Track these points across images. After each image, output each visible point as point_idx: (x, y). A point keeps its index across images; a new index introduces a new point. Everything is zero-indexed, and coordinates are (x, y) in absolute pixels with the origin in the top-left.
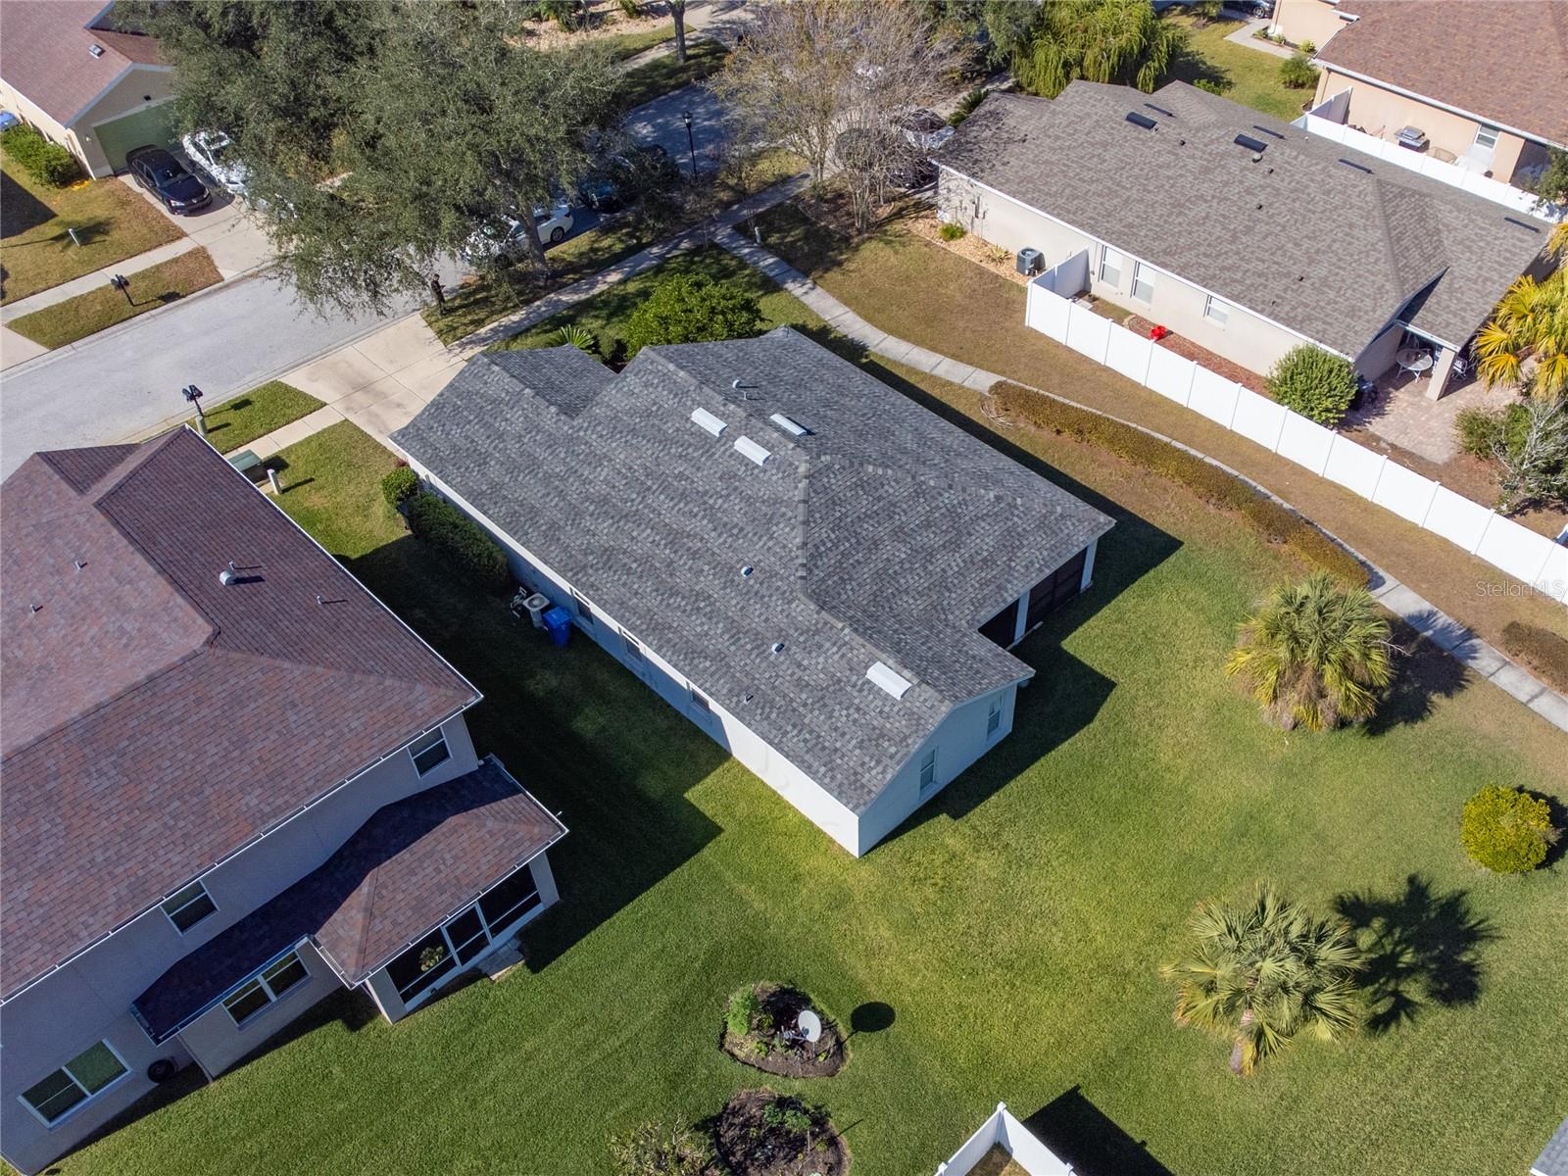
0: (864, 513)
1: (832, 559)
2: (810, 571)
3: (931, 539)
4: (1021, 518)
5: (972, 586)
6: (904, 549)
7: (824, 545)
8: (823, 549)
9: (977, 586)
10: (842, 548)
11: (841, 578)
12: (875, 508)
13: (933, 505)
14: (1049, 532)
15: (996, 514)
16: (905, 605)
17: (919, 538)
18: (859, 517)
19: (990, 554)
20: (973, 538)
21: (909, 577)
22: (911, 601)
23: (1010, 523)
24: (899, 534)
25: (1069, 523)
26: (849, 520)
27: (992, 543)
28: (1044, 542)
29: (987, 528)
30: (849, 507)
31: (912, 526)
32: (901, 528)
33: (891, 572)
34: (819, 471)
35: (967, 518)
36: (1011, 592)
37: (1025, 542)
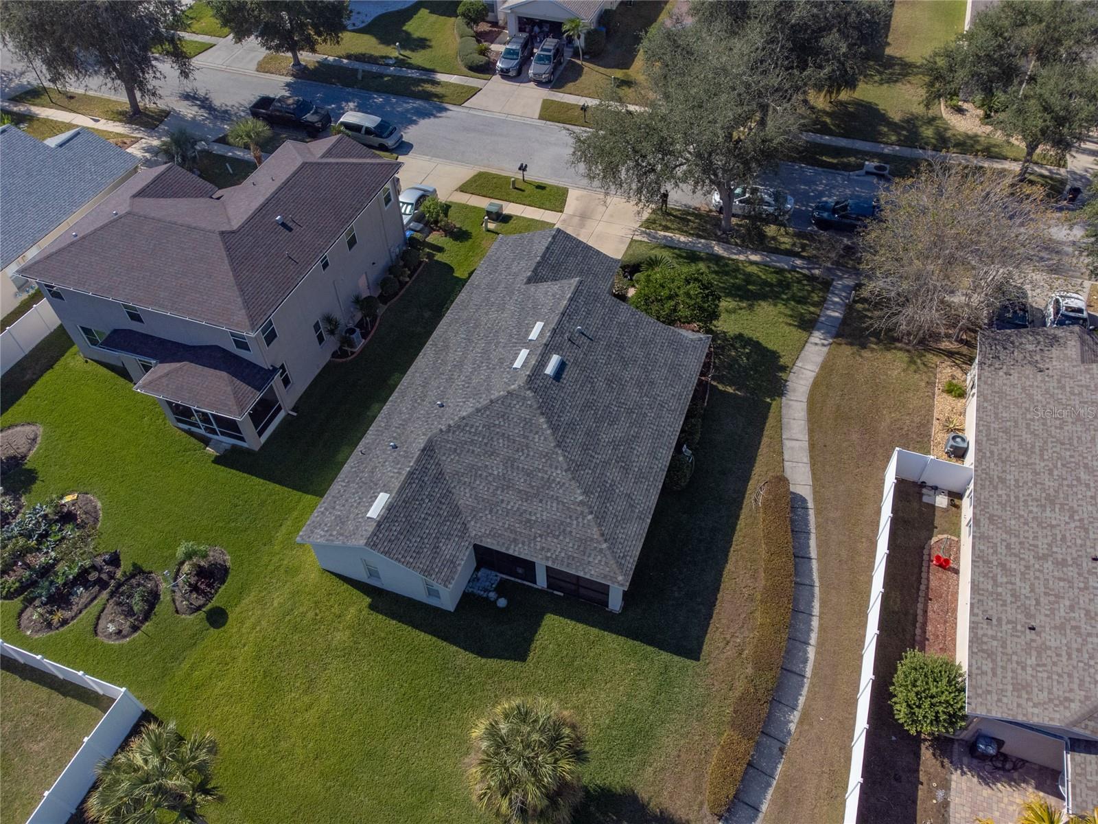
0: (509, 435)
1: (464, 437)
2: (448, 431)
3: (520, 482)
4: (577, 525)
5: (504, 523)
6: (500, 470)
7: (471, 428)
8: (468, 429)
9: (506, 526)
10: (476, 438)
11: (455, 449)
12: (518, 439)
13: (545, 468)
14: (582, 549)
15: (568, 508)
16: (463, 493)
17: (515, 474)
18: (504, 434)
19: (536, 521)
20: (540, 505)
21: (484, 484)
22: (468, 495)
23: (568, 520)
24: (509, 462)
25: (599, 557)
26: (498, 430)
27: (544, 518)
28: (571, 549)
29: (554, 509)
30: (506, 425)
31: (520, 465)
32: (515, 460)
33: (480, 472)
34: (517, 396)
35: (552, 493)
36: (517, 549)
37: (561, 538)
